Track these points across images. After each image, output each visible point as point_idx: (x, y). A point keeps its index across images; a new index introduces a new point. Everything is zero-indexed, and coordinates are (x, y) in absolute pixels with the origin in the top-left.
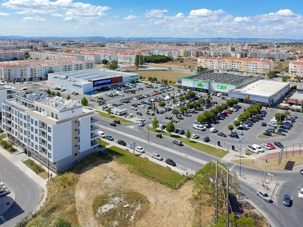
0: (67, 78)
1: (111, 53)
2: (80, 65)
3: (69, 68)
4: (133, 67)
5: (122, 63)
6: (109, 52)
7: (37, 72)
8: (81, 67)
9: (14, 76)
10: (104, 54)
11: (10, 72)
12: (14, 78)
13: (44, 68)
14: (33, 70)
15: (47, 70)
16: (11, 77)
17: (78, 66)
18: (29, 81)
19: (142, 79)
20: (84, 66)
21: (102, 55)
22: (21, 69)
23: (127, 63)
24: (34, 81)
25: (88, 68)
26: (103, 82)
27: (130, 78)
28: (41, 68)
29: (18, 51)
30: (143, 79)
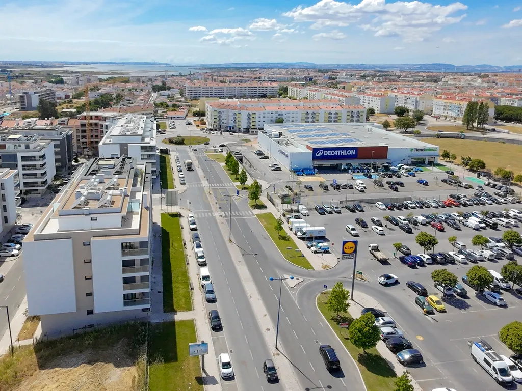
0: (280, 136)
1: (418, 94)
2: (336, 113)
3: (314, 118)
4: (457, 128)
5: (438, 117)
6: (417, 93)
7: (257, 119)
8: (337, 117)
9: (225, 121)
10: (406, 97)
11: (221, 115)
12: (226, 125)
13: (268, 113)
14: (251, 115)
15: (274, 117)
16: (221, 123)
17: (331, 116)
18: (244, 132)
19: (448, 160)
20: (344, 116)
21: (402, 98)
22: (234, 111)
23: (452, 117)
24: (251, 133)
25: (352, 121)
26: (336, 153)
27: (409, 153)
28: (264, 113)
29: (269, 85)
30: (451, 160)
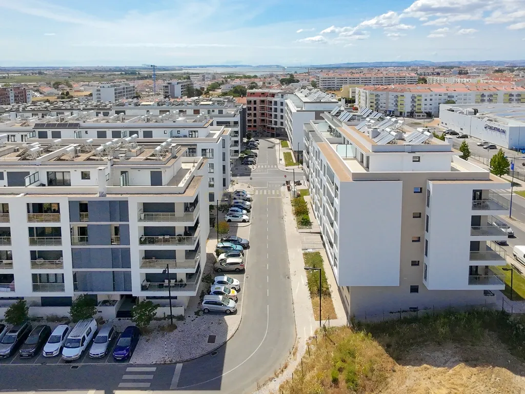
2: (518, 95)
3: (491, 100)
7: (423, 102)
9: (384, 105)
11: (379, 98)
12: (385, 109)
13: (436, 95)
14: (415, 97)
15: (442, 100)
16: (379, 107)
17: (512, 98)
22: (395, 94)
24: (416, 117)
28: (431, 96)
